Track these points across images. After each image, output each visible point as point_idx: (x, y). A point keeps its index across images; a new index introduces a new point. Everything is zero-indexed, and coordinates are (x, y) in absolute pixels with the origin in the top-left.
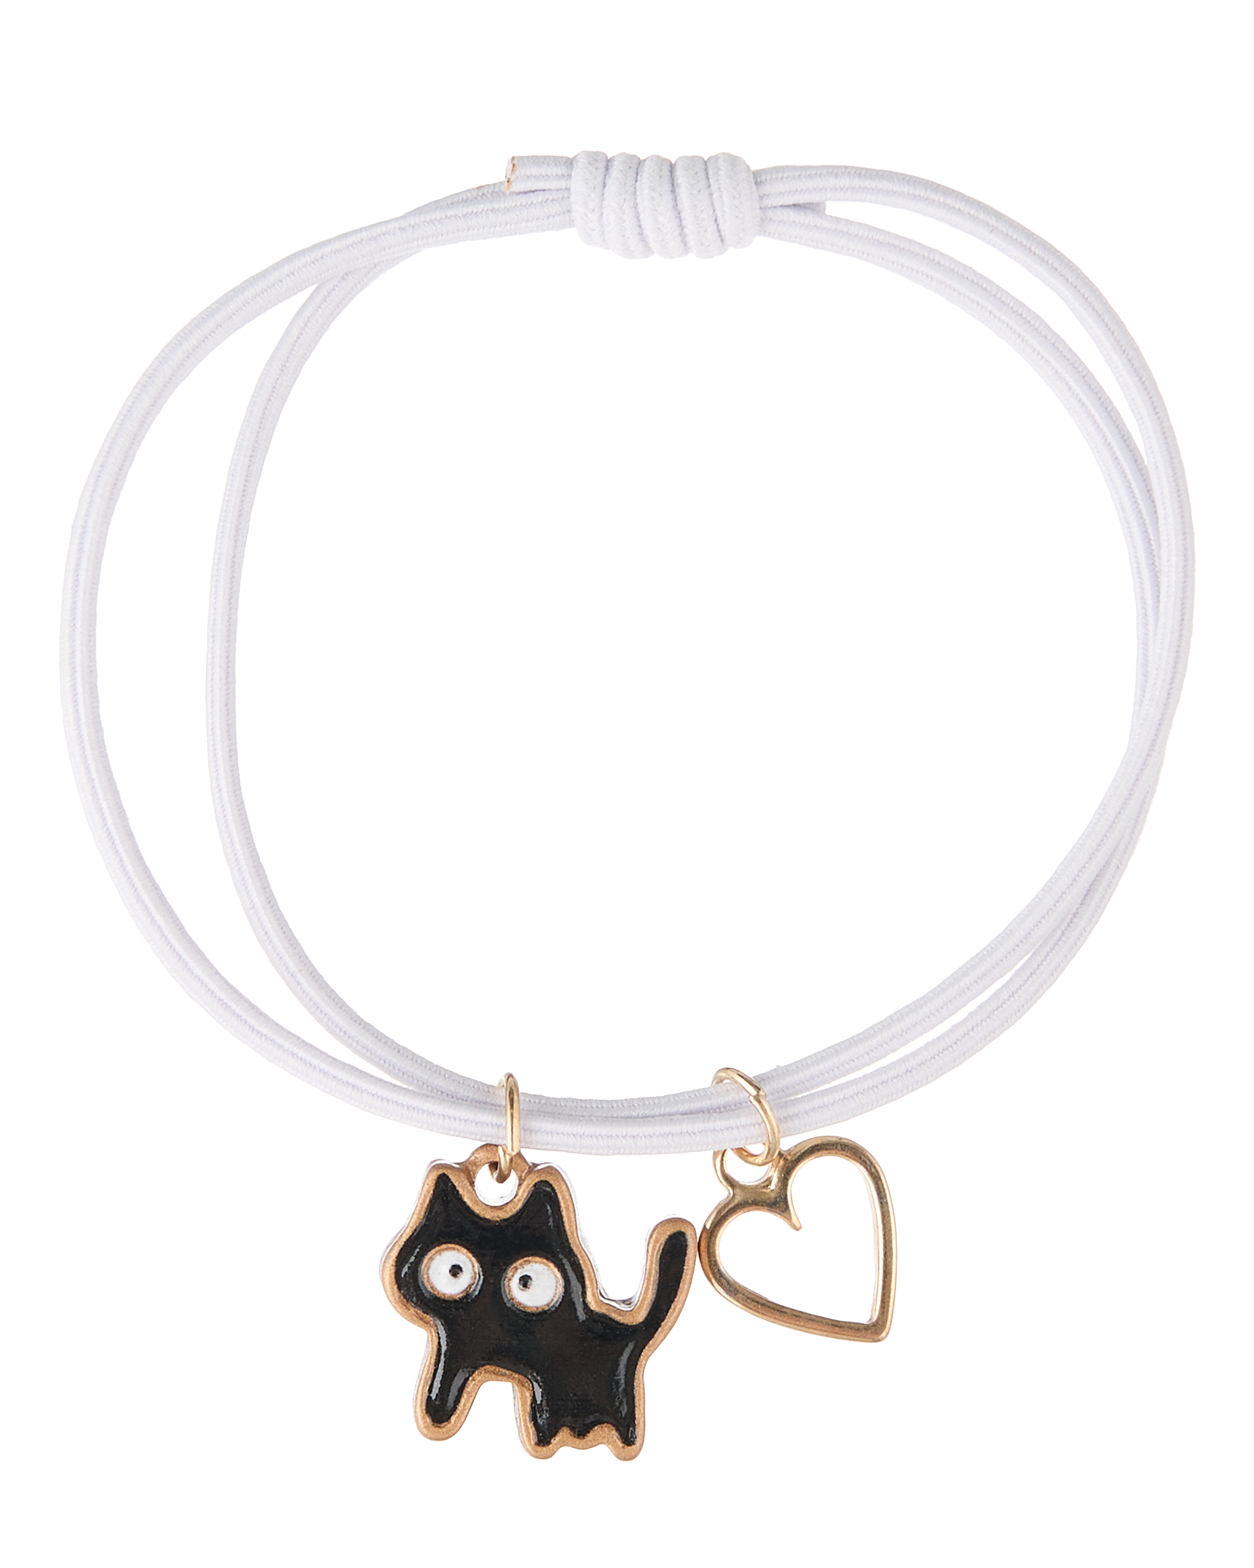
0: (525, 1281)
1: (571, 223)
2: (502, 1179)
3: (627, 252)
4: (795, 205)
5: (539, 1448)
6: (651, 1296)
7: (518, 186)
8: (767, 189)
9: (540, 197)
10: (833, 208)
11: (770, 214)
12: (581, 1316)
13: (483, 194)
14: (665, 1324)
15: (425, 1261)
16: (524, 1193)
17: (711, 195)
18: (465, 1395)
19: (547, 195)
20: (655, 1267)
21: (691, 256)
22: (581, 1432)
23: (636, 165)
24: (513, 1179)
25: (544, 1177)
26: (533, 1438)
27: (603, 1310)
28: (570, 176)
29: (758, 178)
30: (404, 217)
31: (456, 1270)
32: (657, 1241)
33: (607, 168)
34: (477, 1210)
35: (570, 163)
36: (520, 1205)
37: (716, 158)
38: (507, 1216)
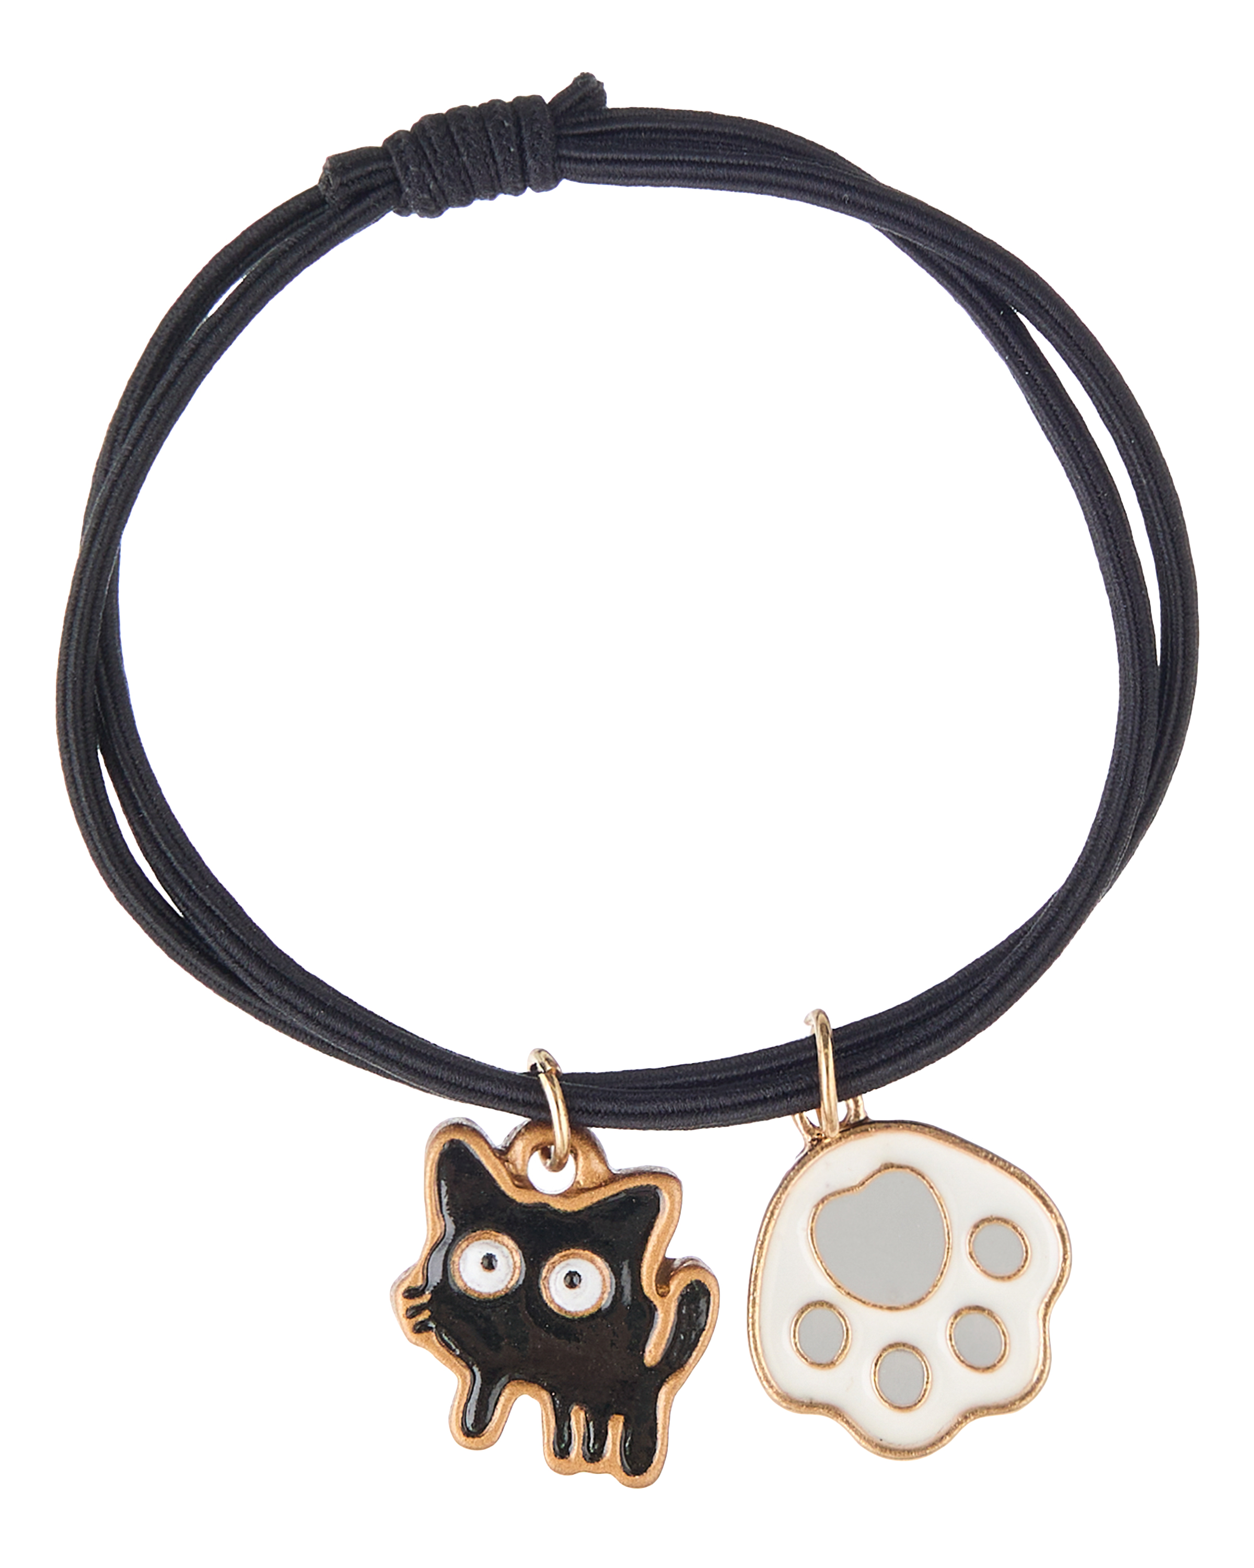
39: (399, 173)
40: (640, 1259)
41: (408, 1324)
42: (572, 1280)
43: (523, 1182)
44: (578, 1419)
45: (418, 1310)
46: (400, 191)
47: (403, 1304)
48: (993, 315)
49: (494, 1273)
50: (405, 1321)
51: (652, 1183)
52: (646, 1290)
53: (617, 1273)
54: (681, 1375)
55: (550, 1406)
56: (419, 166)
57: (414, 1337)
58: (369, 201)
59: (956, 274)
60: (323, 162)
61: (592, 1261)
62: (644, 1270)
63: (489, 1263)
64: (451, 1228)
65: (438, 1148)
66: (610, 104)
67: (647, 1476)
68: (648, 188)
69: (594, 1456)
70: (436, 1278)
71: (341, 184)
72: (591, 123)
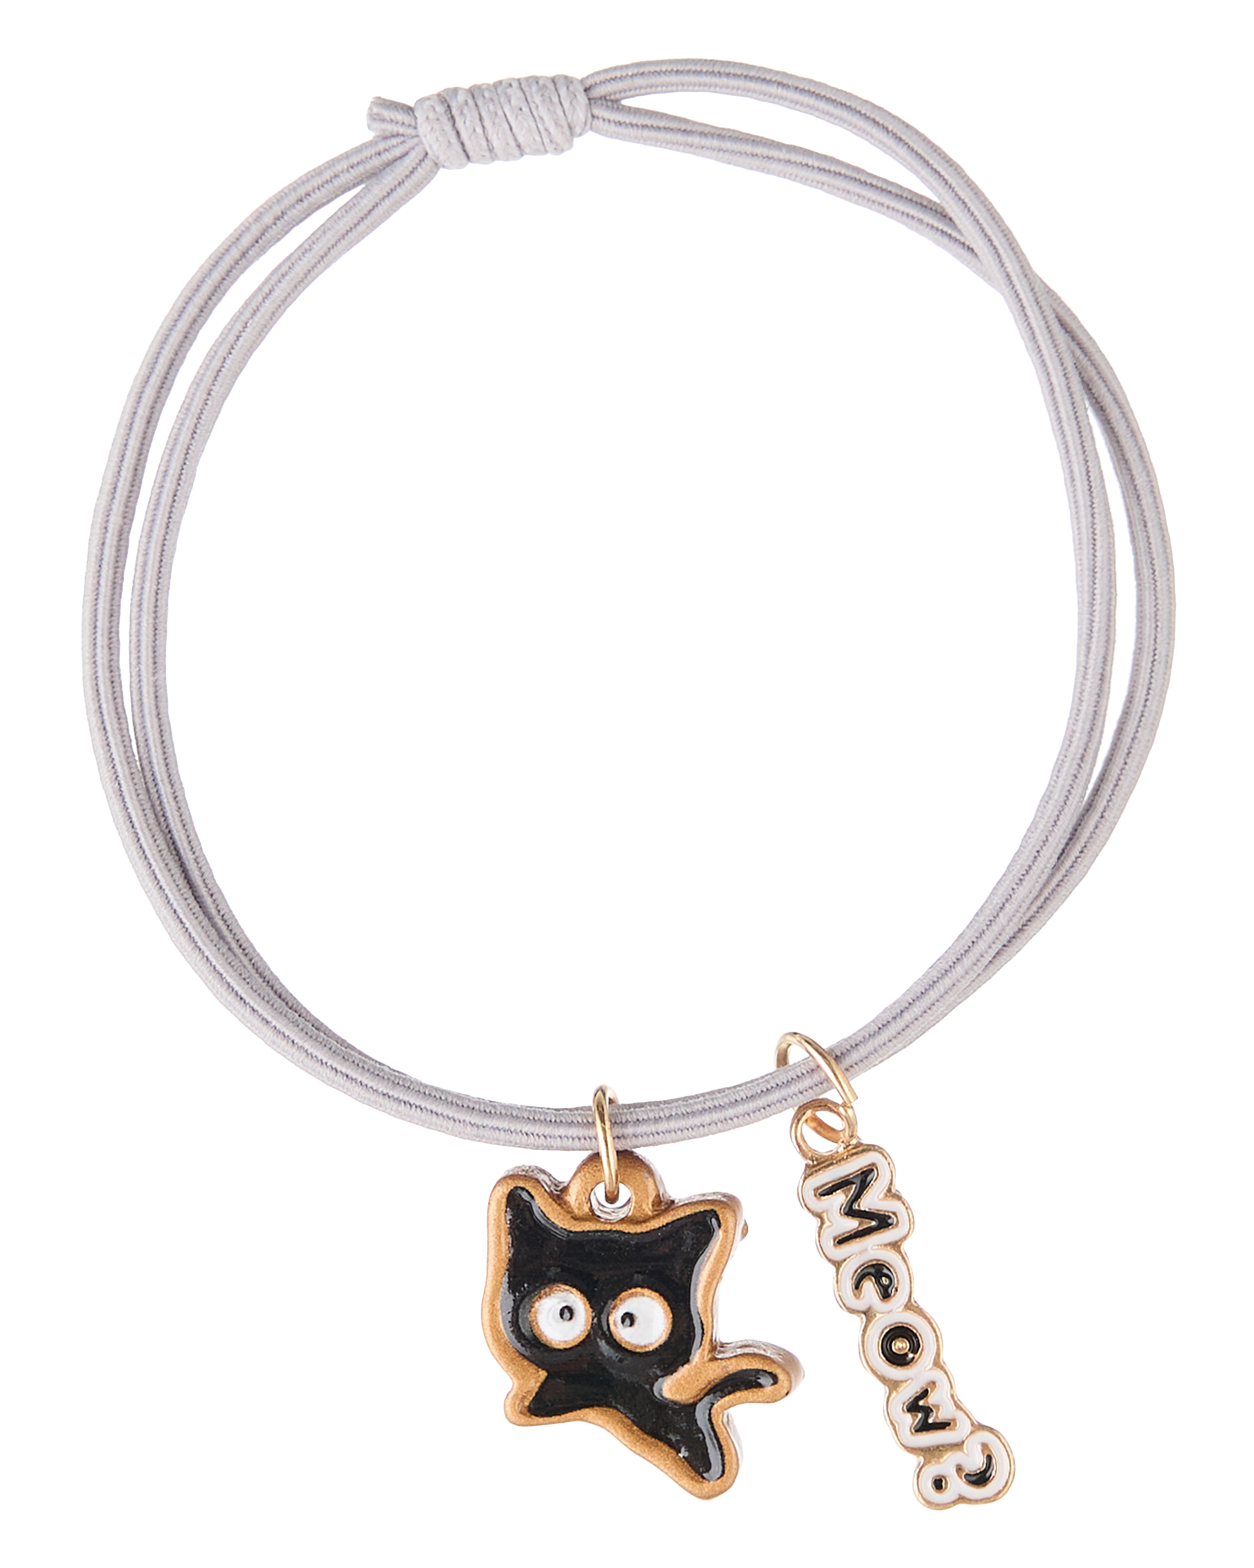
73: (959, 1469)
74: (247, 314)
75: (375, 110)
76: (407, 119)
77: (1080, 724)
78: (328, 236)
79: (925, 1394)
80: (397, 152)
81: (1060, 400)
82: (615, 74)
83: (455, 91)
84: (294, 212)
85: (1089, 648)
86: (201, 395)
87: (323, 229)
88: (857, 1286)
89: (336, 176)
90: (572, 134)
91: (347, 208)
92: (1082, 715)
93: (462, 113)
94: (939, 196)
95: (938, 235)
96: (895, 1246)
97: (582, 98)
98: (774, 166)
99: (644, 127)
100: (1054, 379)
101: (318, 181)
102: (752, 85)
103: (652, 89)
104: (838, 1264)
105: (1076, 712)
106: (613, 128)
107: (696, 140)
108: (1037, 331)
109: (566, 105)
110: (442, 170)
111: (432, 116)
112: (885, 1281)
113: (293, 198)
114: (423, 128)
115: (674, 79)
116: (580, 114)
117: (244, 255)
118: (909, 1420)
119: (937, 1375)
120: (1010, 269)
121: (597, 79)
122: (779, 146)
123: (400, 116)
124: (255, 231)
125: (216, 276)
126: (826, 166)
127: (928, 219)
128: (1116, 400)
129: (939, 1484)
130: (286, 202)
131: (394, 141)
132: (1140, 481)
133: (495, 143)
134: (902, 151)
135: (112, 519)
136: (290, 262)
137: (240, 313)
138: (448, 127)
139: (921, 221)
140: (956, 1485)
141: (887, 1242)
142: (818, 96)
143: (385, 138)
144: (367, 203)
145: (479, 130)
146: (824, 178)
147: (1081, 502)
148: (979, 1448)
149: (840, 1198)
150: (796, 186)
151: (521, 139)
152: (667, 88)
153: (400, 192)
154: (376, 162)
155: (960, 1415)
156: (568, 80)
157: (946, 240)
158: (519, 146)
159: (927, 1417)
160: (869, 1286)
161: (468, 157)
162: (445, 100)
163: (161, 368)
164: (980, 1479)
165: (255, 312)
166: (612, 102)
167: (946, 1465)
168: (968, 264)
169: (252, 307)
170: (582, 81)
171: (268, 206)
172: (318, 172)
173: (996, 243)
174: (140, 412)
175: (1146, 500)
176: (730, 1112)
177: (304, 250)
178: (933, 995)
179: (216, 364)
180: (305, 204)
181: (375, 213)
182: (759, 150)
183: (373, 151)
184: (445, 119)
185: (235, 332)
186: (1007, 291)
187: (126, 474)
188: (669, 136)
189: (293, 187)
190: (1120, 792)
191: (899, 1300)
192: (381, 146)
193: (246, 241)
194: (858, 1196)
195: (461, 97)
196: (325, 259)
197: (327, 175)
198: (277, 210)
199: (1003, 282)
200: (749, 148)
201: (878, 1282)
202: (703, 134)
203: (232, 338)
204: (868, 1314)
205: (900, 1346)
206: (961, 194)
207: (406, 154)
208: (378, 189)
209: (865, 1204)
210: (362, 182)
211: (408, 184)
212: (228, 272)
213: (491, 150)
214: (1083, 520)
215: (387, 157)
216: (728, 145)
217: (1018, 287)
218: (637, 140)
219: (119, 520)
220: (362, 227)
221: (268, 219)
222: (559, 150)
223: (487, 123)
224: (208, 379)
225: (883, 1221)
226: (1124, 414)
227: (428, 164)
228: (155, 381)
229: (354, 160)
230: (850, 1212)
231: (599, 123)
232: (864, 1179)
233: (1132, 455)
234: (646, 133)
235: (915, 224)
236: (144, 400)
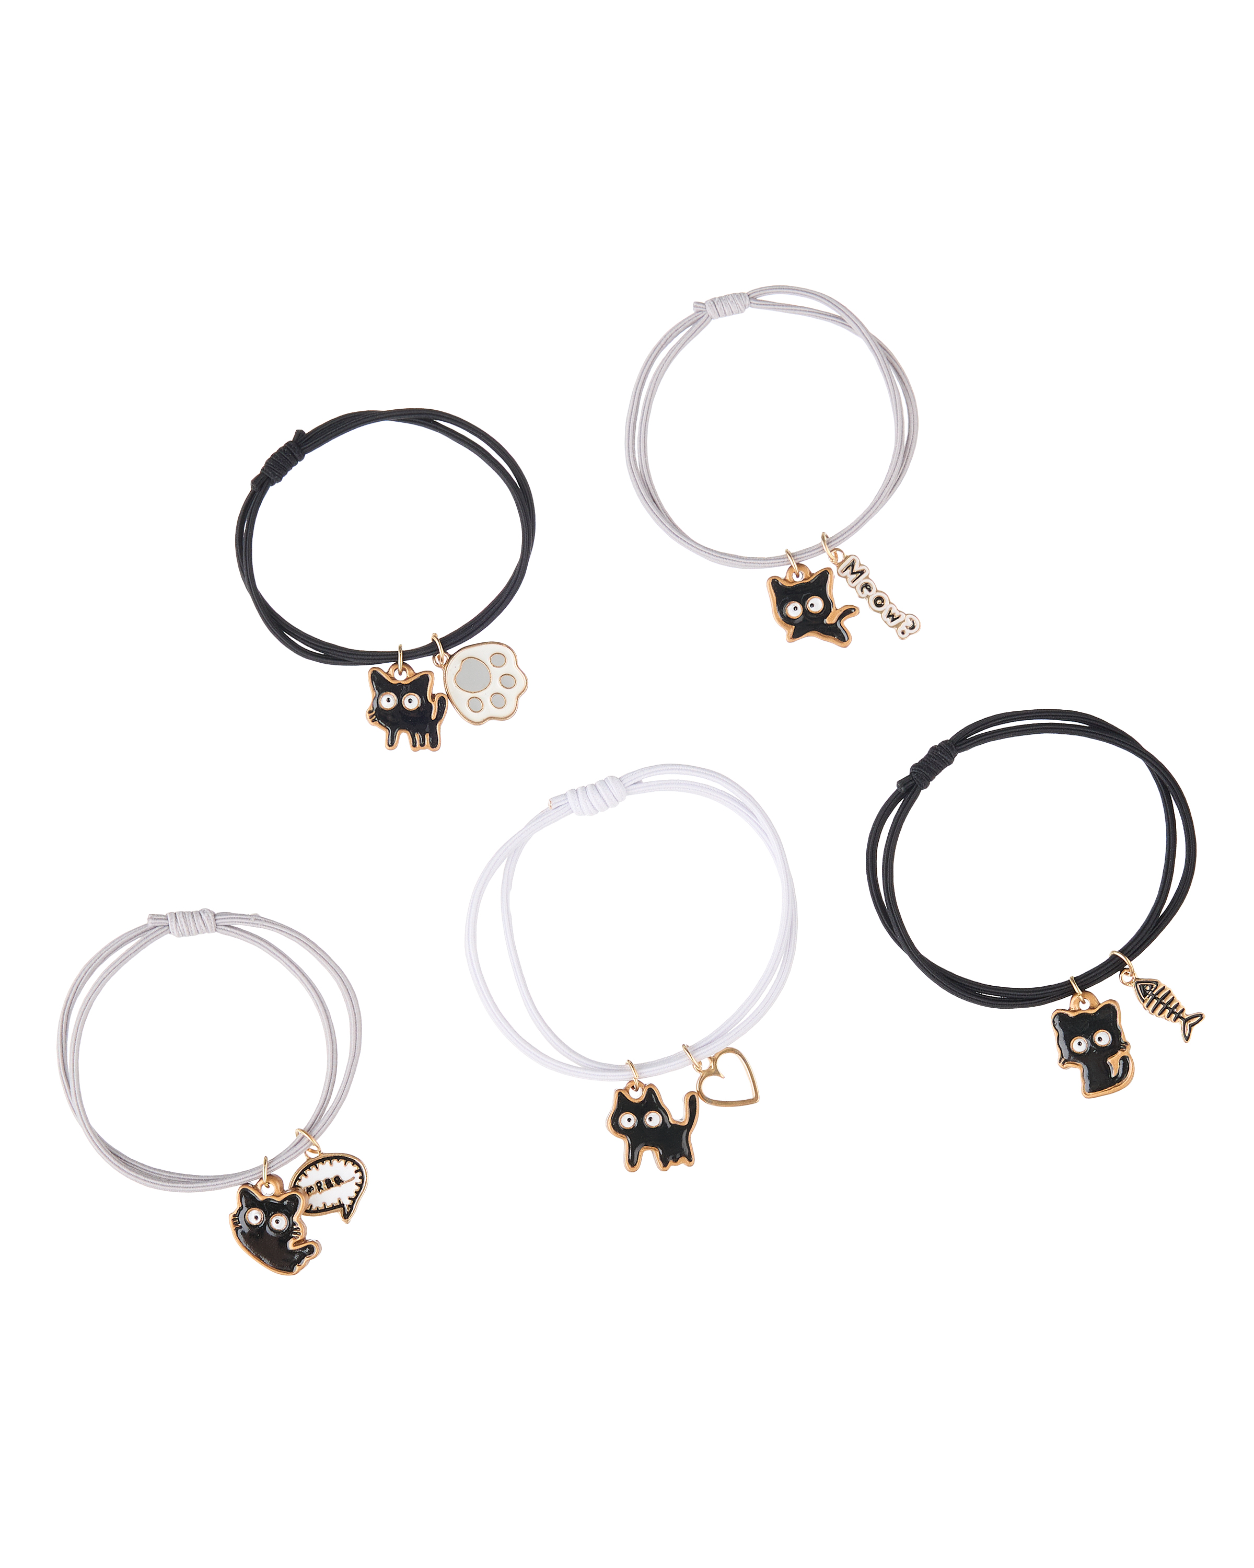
0: (650, 1119)
1: (572, 812)
2: (637, 1090)
3: (592, 814)
4: (634, 784)
5: (664, 1168)
6: (688, 1116)
7: (553, 807)
8: (624, 782)
9: (561, 808)
10: (644, 781)
11: (628, 788)
12: (669, 1126)
13: (543, 813)
14: (694, 1123)
15: (620, 1119)
16: (645, 1093)
17: (610, 789)
18: (639, 1157)
19: (563, 806)
20: (688, 1107)
21: (599, 812)
22: (675, 1160)
23: (584, 788)
24: (640, 1089)
25: (649, 1087)
26: (662, 1165)
27: (675, 1123)
28: (567, 799)
29: (620, 779)
30: (525, 827)
31: (629, 1120)
32: (687, 1099)
33: (596, 787)
34: (632, 1100)
35: (565, 795)
36: (644, 1097)
37: (607, 778)
38: (641, 1101)
39: (268, 475)
40: (426, 695)
41: (370, 720)
42: (410, 701)
43: (393, 679)
44: (417, 736)
45: (373, 716)
46: (270, 479)
47: (368, 715)
48: (430, 424)
49: (389, 703)
50: (369, 720)
51: (426, 673)
52: (429, 701)
53: (421, 697)
54: (441, 720)
55: (410, 734)
56: (271, 471)
57: (372, 723)
58: (264, 486)
59: (415, 420)
60: (250, 483)
61: (414, 695)
62: (428, 696)
63: (388, 700)
64: (377, 693)
65: (370, 673)
66: (306, 432)
67: (437, 748)
68: (326, 444)
69: (422, 745)
70: (375, 707)
71: (257, 485)
72: (304, 438)
73: (907, 627)
74: (664, 362)
75: (695, 304)
76: (704, 306)
77: (898, 444)
78: (684, 339)
79: (890, 611)
80: (701, 316)
81: (881, 363)
82: (754, 291)
83: (715, 298)
84: (675, 334)
85: (898, 425)
86: (653, 385)
87: (683, 337)
88: (862, 591)
89: (685, 324)
90: (746, 308)
91: (688, 331)
92: (898, 442)
93: (717, 304)
94: (839, 313)
95: (842, 325)
96: (867, 577)
97: (748, 298)
98: (797, 312)
99: (763, 305)
100: (879, 358)
101: (681, 325)
102: (790, 291)
103: (765, 294)
104: (855, 588)
105: (896, 442)
106: (756, 306)
107: (776, 307)
108: (873, 346)
109: (744, 300)
110: (712, 320)
111: (710, 305)
112: (868, 587)
113: (674, 330)
114: (708, 309)
115: (770, 291)
116: (748, 302)
117: (662, 347)
118: (889, 620)
119: (891, 606)
120: (863, 331)
121: (751, 292)
122: (798, 306)
123: (701, 306)
124: (665, 340)
125: (655, 353)
126: (810, 310)
127: (838, 320)
128: (895, 361)
129: (903, 633)
130: (672, 332)
131: (700, 313)
132: (904, 380)
133: (726, 311)
134: (830, 304)
135: (632, 420)
136: (674, 347)
137: (662, 362)
138: (714, 307)
139: (837, 321)
140: (908, 631)
141: (865, 577)
142: (807, 292)
143: (697, 312)
144: (694, 329)
145: (722, 308)
146: (810, 313)
147: (890, 388)
148: (909, 620)
149: (849, 571)
150: (803, 317)
151: (733, 310)
152: (769, 293)
153: (702, 326)
154: (695, 319)
155: (901, 613)
156: (744, 293)
157: (844, 326)
158: (732, 312)
159: (893, 617)
160: (865, 589)
161: (719, 316)
162: (713, 300)
163: (642, 380)
164: (913, 628)
165: (666, 361)
166: (754, 298)
167: (903, 627)
168: (851, 331)
169: (665, 360)
170: (747, 293)
171: (668, 333)
172: (680, 323)
173: (858, 325)
174: (637, 392)
175: (906, 384)
176: (813, 552)
177: (678, 343)
178: (865, 518)
179: (656, 376)
180: (677, 332)
181: (696, 332)
182: (793, 308)
183: (694, 316)
184: (713, 305)
185: (661, 367)
186: (863, 337)
187: (635, 408)
188: (770, 307)
189: (674, 328)
190: (909, 460)
191: (874, 590)
192: (697, 314)
193: (662, 343)
194: (853, 569)
195: (717, 299)
196: (683, 345)
197: (683, 323)
198: (670, 334)
199: (862, 335)
200: (790, 308)
201: (867, 588)
202: (779, 305)
203: (660, 369)
204: (868, 597)
205: (879, 602)
206: (847, 314)
207: (703, 316)
208: (697, 326)
209: (855, 570)
210: (691, 325)
211: (705, 324)
212: (658, 352)
213: (725, 313)
214: (892, 392)
215: (698, 317)
216: (785, 308)
217: (866, 336)
218: (762, 308)
219: (634, 420)
220: (693, 336)
221: (668, 337)
222: (742, 312)
223: (724, 306)
224: (655, 380)
225: (862, 572)
226: (898, 364)
227: (709, 318)
228: (641, 383)
229: (690, 319)
230: (853, 573)
231: (752, 305)
232: (853, 565)
233: (901, 374)
234: (764, 306)
235: (835, 322)
236: (638, 388)
